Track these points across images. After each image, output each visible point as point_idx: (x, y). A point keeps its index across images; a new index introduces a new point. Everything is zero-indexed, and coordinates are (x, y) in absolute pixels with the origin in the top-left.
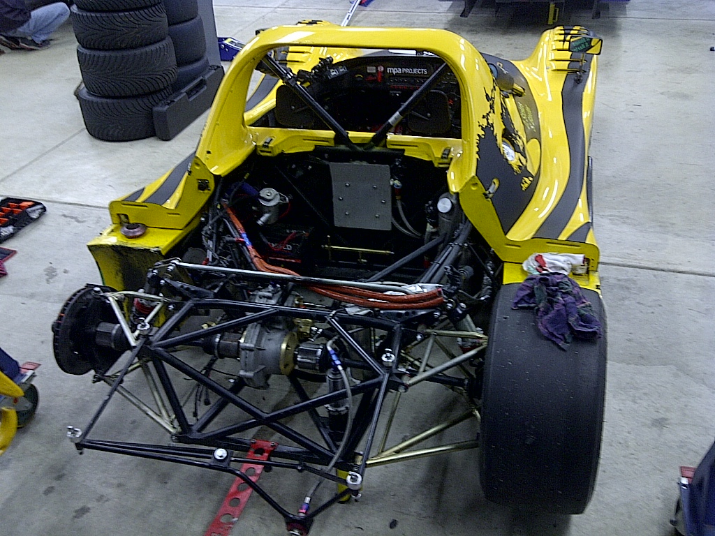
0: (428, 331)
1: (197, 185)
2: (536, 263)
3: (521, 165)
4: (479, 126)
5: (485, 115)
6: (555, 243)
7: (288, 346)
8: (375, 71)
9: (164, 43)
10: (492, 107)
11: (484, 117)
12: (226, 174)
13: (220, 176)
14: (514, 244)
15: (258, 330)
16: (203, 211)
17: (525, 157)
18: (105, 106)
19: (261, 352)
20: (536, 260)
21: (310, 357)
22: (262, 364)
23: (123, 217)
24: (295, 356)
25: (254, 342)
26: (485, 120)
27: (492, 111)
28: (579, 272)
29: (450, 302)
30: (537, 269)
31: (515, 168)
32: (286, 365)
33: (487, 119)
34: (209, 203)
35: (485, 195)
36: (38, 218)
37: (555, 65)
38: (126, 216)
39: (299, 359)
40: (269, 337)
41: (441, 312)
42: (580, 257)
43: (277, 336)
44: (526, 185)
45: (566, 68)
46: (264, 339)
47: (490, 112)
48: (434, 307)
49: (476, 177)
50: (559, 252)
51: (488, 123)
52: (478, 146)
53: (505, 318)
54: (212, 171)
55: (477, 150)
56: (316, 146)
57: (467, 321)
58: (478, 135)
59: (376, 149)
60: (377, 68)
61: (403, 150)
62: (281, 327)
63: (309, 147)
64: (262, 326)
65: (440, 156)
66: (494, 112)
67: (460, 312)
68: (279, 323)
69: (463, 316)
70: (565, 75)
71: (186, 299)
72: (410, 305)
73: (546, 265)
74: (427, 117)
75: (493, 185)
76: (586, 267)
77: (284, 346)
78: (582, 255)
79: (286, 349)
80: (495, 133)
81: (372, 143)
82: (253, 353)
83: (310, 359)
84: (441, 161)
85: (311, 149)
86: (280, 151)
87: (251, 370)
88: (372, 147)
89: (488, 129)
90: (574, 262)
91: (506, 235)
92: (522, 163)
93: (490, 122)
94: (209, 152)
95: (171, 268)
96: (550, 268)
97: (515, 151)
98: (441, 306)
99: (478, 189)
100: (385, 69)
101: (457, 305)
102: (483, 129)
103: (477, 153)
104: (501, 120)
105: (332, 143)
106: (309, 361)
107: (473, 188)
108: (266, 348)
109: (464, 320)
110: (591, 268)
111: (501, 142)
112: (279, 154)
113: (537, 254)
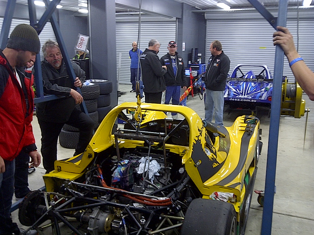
0: (165, 216)
1: (88, 156)
2: (214, 195)
3: (213, 158)
4: (194, 139)
5: (197, 136)
6: (223, 188)
7: (109, 219)
8: (168, 125)
9: (94, 113)
10: (200, 134)
11: (196, 137)
12: (99, 152)
13: (96, 152)
14: (206, 187)
15: (98, 211)
16: (89, 166)
17: (216, 156)
18: (68, 134)
19: (98, 220)
20: (215, 194)
21: (117, 224)
22: (98, 226)
23: (59, 167)
24: (111, 224)
25: (95, 215)
26: (197, 138)
27: (200, 135)
28: (233, 201)
29: (174, 204)
30: (214, 198)
31: (210, 158)
32: (107, 227)
33: (198, 138)
34: (91, 163)
35: (195, 165)
36: (31, 173)
37: (240, 128)
38: (60, 167)
39: (113, 225)
40: (102, 215)
41: (170, 208)
42: (232, 194)
43: (106, 215)
44: (215, 166)
45: (244, 130)
46: (100, 215)
47: (200, 136)
48: (168, 206)
49: (191, 158)
50: (224, 192)
51: (198, 139)
52: (193, 147)
53: (191, 209)
54: (94, 150)
55: (193, 148)
56: (137, 146)
57: (181, 213)
58: (193, 143)
59: (159, 149)
60: (169, 124)
61: (169, 150)
62: (108, 212)
63: (134, 146)
64: (100, 209)
65: (182, 152)
66: (201, 136)
67: (178, 209)
68: (107, 210)
69: (179, 210)
70: (244, 132)
71: (73, 196)
72: (158, 204)
73: (218, 196)
74: (179, 138)
75: (198, 162)
76: (235, 199)
77: (107, 219)
78: (233, 194)
79: (108, 220)
80: (201, 144)
81: (158, 146)
82: (94, 220)
83: (116, 225)
84: (182, 154)
85: (135, 147)
86: (123, 147)
87: (92, 227)
88: (158, 148)
89: (198, 142)
90: (230, 196)
91: (203, 183)
92: (213, 157)
93: (199, 139)
94: (94, 144)
95: (70, 183)
96: (220, 198)
97: (211, 152)
98: (170, 206)
99: (192, 163)
100: (172, 125)
101: (177, 206)
102: (195, 141)
103: (192, 149)
104: (205, 139)
105: (143, 146)
106: (116, 226)
107: (190, 162)
108: (100, 219)
109: (180, 212)
110: (237, 200)
111: (204, 147)
112: (122, 148)
113: (215, 192)
